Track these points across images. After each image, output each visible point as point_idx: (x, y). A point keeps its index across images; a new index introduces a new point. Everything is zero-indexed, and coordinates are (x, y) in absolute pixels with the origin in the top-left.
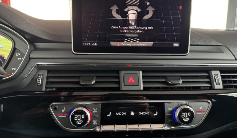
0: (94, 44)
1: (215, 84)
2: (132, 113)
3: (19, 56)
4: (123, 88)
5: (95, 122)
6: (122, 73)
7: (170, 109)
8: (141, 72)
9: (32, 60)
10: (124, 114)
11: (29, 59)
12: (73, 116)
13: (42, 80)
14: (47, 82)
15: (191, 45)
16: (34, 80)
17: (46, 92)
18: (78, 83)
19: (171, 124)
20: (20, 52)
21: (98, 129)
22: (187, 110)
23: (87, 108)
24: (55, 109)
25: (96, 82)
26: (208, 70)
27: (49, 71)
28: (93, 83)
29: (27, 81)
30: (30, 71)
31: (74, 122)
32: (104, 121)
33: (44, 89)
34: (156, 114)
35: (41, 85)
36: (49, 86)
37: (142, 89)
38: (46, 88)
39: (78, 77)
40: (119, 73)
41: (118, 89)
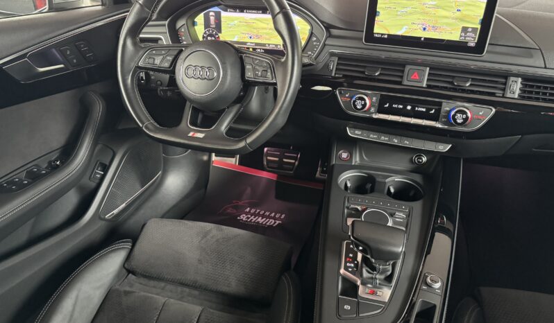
0: (385, 36)
1: (509, 91)
2: (409, 108)
3: (315, 41)
4: (405, 82)
5: (373, 110)
6: (408, 68)
7: (448, 109)
8: (428, 69)
9: (326, 47)
10: (401, 107)
11: (325, 45)
12: (354, 102)
13: (333, 66)
14: (336, 69)
15: (489, 44)
16: (327, 66)
17: (335, 78)
18: (363, 73)
19: (444, 123)
20: (316, 37)
21: (375, 116)
22: (463, 112)
23: (367, 96)
24: (340, 93)
25: (380, 74)
26: (506, 76)
27: (339, 59)
28: (377, 74)
29: (321, 65)
30: (324, 57)
31: (355, 106)
32: (380, 111)
33: (333, 75)
34: (433, 112)
35: (332, 71)
36: (338, 72)
37: (424, 85)
38: (335, 74)
39: (365, 67)
40: (404, 67)
41: (400, 83)
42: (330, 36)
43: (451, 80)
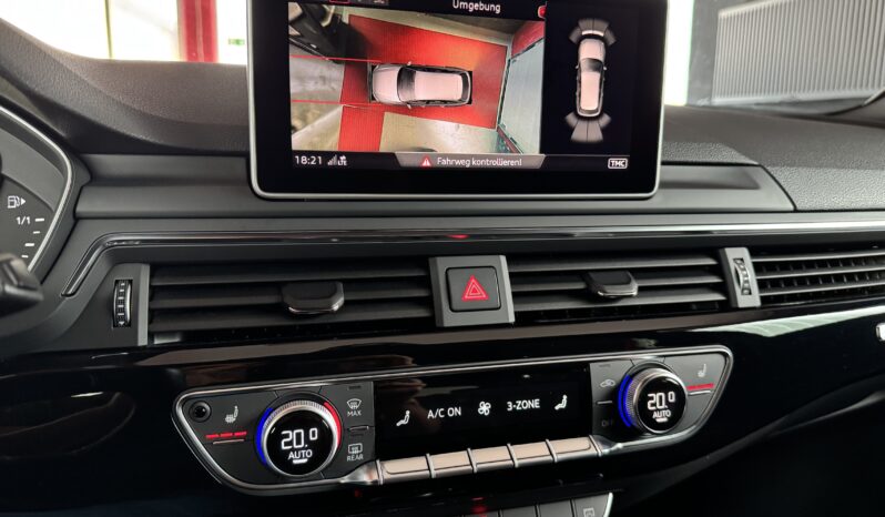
0: (338, 159)
1: (738, 290)
2: (484, 408)
3: (21, 211)
5: (355, 452)
7: (609, 383)
9: (84, 226)
10: (457, 411)
11: (74, 219)
13: (135, 299)
14: (153, 314)
16: (103, 306)
17: (152, 351)
18: (279, 309)
21: (364, 477)
24: (196, 414)
25: (346, 303)
26: (713, 246)
27: (157, 269)
28: (336, 307)
29: (70, 309)
30: (83, 273)
31: (281, 458)
33: (143, 341)
34: (562, 405)
35: (132, 324)
36: (160, 326)
37: (512, 319)
38: (151, 335)
39: (277, 287)
42: (93, 179)
43: (580, 286)
